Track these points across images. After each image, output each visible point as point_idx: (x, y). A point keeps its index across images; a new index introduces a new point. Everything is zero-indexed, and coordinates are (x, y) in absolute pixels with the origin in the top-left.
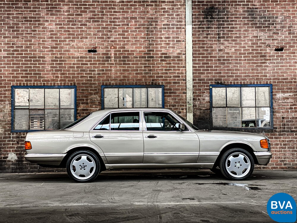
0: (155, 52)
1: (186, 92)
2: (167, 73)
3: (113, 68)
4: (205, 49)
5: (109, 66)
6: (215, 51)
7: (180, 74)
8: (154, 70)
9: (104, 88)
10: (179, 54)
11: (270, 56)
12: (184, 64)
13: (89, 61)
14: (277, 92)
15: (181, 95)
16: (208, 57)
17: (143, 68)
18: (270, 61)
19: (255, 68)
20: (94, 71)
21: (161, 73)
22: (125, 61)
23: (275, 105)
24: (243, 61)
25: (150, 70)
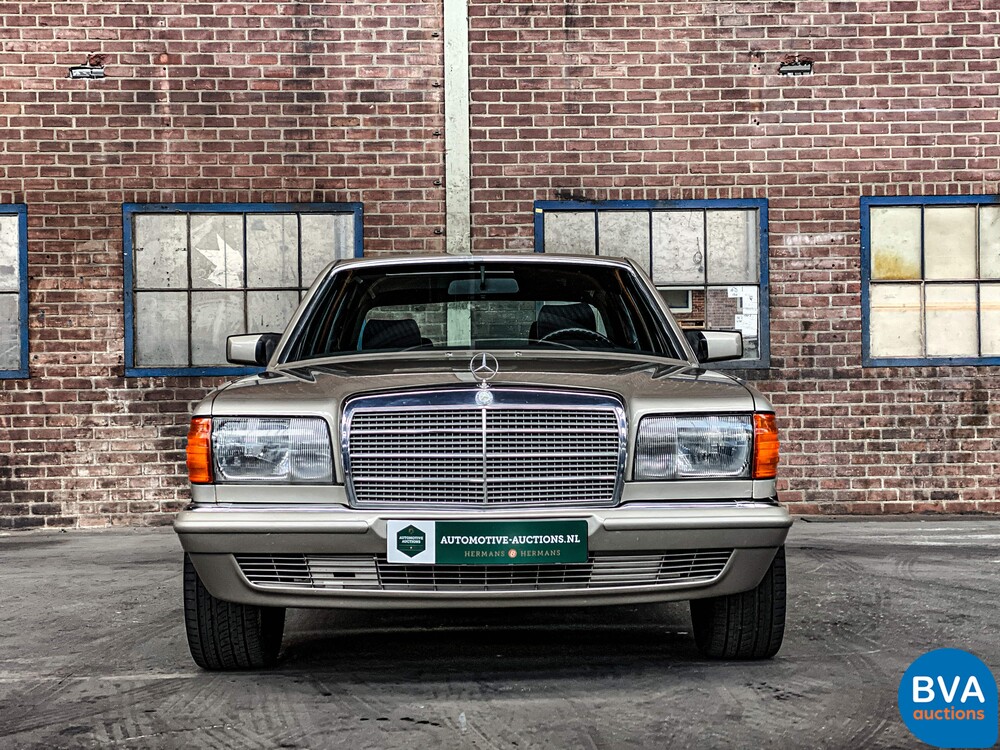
0: (326, 78)
1: (445, 229)
2: (372, 158)
3: (168, 135)
4: (518, 65)
5: (152, 129)
6: (555, 73)
7: (422, 162)
8: (323, 146)
9: (134, 214)
10: (419, 84)
11: (760, 91)
12: (436, 122)
13: (76, 110)
14: (784, 228)
15: (425, 239)
16: (527, 97)
17: (282, 139)
18: (761, 110)
19: (704, 137)
20: (93, 147)
21: (349, 157)
22: (212, 110)
23: (776, 277)
24: (658, 111)
25: (310, 147)
